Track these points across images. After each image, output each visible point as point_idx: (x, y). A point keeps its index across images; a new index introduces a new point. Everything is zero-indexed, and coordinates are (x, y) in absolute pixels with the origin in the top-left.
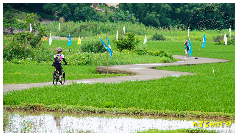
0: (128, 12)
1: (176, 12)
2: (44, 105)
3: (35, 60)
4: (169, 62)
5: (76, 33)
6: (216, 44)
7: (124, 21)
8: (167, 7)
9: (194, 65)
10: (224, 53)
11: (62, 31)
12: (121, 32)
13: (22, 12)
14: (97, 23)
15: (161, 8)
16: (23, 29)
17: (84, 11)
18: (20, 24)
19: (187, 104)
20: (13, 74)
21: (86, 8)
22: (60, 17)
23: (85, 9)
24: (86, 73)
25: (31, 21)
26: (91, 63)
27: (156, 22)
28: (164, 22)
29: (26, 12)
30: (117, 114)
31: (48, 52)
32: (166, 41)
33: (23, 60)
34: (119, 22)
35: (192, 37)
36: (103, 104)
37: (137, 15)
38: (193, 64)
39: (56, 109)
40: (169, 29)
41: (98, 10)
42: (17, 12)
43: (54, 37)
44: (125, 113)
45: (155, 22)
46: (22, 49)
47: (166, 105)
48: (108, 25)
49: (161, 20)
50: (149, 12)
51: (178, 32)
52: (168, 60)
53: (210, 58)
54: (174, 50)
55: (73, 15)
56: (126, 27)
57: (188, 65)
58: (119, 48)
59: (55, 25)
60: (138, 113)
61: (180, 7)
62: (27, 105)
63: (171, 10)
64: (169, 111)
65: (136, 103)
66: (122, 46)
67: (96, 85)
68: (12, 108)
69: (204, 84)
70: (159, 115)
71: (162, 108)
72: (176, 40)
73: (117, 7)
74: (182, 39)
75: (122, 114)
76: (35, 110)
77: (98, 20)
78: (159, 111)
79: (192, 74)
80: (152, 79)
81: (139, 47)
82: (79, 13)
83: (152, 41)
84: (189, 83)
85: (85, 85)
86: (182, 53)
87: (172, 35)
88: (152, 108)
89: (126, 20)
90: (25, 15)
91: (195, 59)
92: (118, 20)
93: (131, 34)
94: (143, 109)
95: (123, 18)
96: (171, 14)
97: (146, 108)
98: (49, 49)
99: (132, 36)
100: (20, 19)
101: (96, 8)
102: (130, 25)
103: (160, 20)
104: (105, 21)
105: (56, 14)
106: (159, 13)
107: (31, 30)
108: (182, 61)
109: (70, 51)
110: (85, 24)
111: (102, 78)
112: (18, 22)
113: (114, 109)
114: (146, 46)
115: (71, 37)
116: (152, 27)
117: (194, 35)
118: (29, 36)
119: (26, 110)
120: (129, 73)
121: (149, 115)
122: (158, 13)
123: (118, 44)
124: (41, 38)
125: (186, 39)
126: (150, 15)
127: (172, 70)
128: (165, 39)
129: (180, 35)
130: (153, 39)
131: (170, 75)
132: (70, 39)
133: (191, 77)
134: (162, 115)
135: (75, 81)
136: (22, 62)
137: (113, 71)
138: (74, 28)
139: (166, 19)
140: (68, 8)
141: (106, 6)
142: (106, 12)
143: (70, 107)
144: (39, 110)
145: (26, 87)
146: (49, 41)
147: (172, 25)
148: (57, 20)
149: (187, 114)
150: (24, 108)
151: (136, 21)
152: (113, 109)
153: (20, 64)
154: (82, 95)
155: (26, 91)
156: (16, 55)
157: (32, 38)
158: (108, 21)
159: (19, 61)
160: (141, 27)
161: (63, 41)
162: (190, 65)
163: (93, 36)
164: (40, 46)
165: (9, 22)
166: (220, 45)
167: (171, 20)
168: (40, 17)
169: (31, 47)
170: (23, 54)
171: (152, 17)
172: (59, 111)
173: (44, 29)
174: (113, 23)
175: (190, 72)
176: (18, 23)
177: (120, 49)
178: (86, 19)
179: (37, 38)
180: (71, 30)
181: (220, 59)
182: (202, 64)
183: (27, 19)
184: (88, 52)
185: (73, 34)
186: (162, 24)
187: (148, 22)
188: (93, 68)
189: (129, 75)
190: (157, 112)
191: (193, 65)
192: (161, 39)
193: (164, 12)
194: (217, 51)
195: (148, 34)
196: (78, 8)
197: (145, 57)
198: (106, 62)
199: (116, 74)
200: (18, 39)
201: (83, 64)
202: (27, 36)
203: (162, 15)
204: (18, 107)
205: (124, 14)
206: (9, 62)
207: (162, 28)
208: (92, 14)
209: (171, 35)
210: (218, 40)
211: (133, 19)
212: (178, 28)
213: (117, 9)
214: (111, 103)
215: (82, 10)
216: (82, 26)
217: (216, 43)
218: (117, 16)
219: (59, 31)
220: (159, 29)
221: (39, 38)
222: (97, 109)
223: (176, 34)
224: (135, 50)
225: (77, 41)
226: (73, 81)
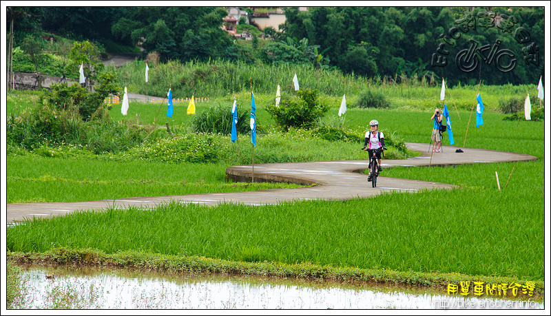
0: (305, 41)
1: (415, 43)
2: (102, 253)
3: (88, 149)
4: (397, 159)
5: (184, 88)
6: (507, 118)
7: (295, 61)
8: (396, 32)
9: (455, 165)
10: (523, 139)
11: (154, 84)
12: (288, 88)
13: (64, 39)
14: (232, 65)
15: (380, 33)
16: (64, 77)
17: (205, 39)
18: (59, 66)
19: (431, 256)
20: (35, 180)
21: (210, 32)
22: (148, 51)
23: (207, 33)
24: (203, 181)
25: (84, 59)
26: (215, 157)
27: (370, 66)
28: (388, 67)
29: (72, 38)
30: (269, 276)
31: (118, 131)
32: (392, 110)
33: (60, 149)
34: (283, 65)
35: (452, 101)
36: (237, 254)
37: (326, 50)
38: (451, 165)
39: (129, 263)
40: (399, 81)
41: (236, 35)
42: (52, 39)
43: (133, 96)
44: (289, 276)
45: (367, 65)
46: (58, 123)
47: (383, 258)
48: (258, 70)
49: (382, 62)
50: (353, 41)
51: (420, 89)
52: (395, 153)
53: (491, 150)
54: (408, 131)
55: (178, 47)
56: (301, 77)
57: (439, 165)
58: (282, 124)
59: (137, 68)
60: (318, 275)
61: (425, 32)
62: (62, 252)
63: (405, 39)
64: (390, 272)
65: (315, 252)
66: (287, 120)
67: (225, 209)
68: (30, 260)
69: (475, 210)
70: (367, 282)
71: (374, 265)
72: (415, 107)
73: (281, 31)
74: (428, 106)
75: (281, 277)
76: (80, 263)
77: (237, 58)
78: (368, 272)
79: (448, 187)
80: (355, 196)
81: (327, 122)
82: (193, 43)
83: (358, 109)
84: (440, 207)
85: (198, 209)
86: (426, 137)
87: (406, 96)
88: (351, 265)
89: (300, 60)
90: (69, 45)
91: (457, 151)
92: (281, 59)
93: (310, 92)
94: (329, 267)
95: (292, 55)
96: (404, 48)
97: (336, 263)
98: (120, 123)
99: (313, 96)
100: (59, 54)
101: (232, 32)
102: (309, 71)
103: (378, 62)
104: (253, 60)
105: (141, 43)
106: (377, 46)
107: (82, 79)
108: (427, 155)
109: (168, 130)
110: (205, 67)
111: (239, 192)
112: (53, 61)
113: (262, 264)
114: (343, 120)
115: (173, 98)
116: (360, 78)
117: (457, 96)
118: (76, 93)
119: (62, 263)
120: (303, 183)
121: (342, 281)
122: (375, 44)
123: (279, 114)
124: (103, 99)
125: (438, 106)
126: (355, 50)
127: (402, 177)
128: (388, 106)
129: (425, 97)
130: (361, 104)
131: (397, 190)
132: (170, 102)
133: (445, 193)
134: (373, 281)
135: (176, 198)
136: (58, 153)
137: (266, 177)
138: (181, 76)
139: (393, 58)
140: (168, 31)
141: (256, 28)
142: (255, 42)
143: (161, 258)
144: (90, 264)
145: (64, 209)
146: (121, 104)
147: (406, 73)
148: (143, 57)
149: (431, 281)
150: (56, 260)
151: (323, 62)
152: (260, 265)
153: (54, 157)
154: (191, 230)
155: (63, 220)
156: (45, 136)
157: (83, 99)
158: (259, 61)
159: (52, 151)
160: (333, 77)
161: (155, 106)
162: (443, 166)
163: (225, 95)
164: (100, 116)
165: (33, 61)
166: (516, 122)
167: (404, 61)
168: (104, 50)
169: (80, 119)
170: (62, 134)
171: (359, 53)
172: (137, 268)
173: (112, 77)
174: (271, 65)
175: (444, 183)
176: (55, 64)
177: (285, 126)
178: (208, 56)
179: (95, 98)
180: (174, 80)
181: (514, 153)
182: (471, 164)
183: (74, 54)
184: (210, 131)
185: (178, 91)
186: (383, 71)
187: (350, 64)
188: (221, 168)
189: (301, 186)
190: (363, 274)
191: (452, 167)
192: (380, 106)
193: (387, 43)
194: (508, 135)
195: (350, 93)
196: (190, 32)
197: (340, 146)
198: (249, 156)
199: (272, 185)
200: (51, 101)
201: (198, 161)
202: (71, 93)
203: (383, 50)
204: (43, 256)
205: (296, 47)
206: (29, 151)
207: (382, 79)
208: (223, 45)
209: (403, 96)
210: (513, 109)
211: (317, 57)
212: (420, 79)
213: (279, 34)
214: (257, 250)
215: (199, 35)
216: (198, 72)
217: (506, 115)
218: (281, 51)
219: (145, 84)
220: (376, 81)
221: (99, 98)
222: (224, 263)
223: (414, 94)
224: (318, 129)
225: (187, 107)
226: (173, 198)
